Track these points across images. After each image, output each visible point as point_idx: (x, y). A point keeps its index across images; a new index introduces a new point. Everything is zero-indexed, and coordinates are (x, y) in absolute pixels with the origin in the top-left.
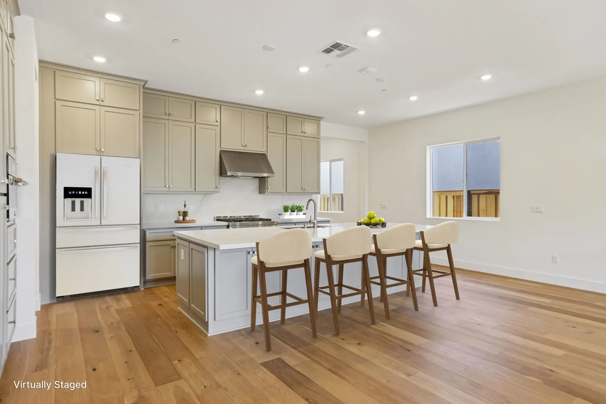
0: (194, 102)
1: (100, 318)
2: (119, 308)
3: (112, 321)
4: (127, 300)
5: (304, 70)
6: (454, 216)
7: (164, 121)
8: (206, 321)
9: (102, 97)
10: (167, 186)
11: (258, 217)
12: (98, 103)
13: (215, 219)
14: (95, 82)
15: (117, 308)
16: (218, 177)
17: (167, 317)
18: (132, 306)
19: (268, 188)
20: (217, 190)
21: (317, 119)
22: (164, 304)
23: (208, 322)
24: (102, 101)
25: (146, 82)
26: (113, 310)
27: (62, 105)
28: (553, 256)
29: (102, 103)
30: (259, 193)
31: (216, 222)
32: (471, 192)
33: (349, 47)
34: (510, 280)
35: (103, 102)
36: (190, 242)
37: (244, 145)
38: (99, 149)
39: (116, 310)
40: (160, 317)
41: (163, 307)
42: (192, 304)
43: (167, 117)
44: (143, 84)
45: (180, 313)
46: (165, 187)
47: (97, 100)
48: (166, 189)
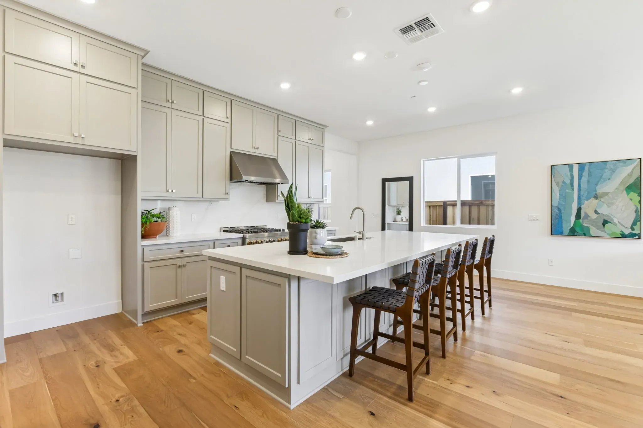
0: (202, 91)
1: (92, 393)
2: (120, 364)
3: (117, 396)
4: (125, 346)
5: (359, 57)
6: (430, 224)
7: (166, 110)
8: (287, 386)
9: (82, 61)
10: (170, 191)
11: (265, 227)
12: (76, 69)
13: (222, 230)
14: (71, 38)
15: (115, 366)
16: (228, 181)
17: (203, 375)
18: (137, 358)
19: (279, 196)
20: (226, 196)
21: (321, 127)
22: (184, 349)
23: (289, 387)
24: (83, 67)
25: (147, 52)
26: (108, 369)
27: (15, 63)
28: (549, 260)
29: (82, 70)
30: (266, 202)
31: (223, 233)
32: (447, 203)
33: (435, 26)
34: (511, 283)
35: (84, 69)
36: (241, 266)
37: (256, 147)
38: (77, 135)
39: (116, 370)
40: (195, 379)
41: (185, 355)
42: (247, 355)
43: (169, 105)
44: (143, 54)
45: (217, 364)
46: (166, 192)
47: (74, 63)
48: (168, 195)
